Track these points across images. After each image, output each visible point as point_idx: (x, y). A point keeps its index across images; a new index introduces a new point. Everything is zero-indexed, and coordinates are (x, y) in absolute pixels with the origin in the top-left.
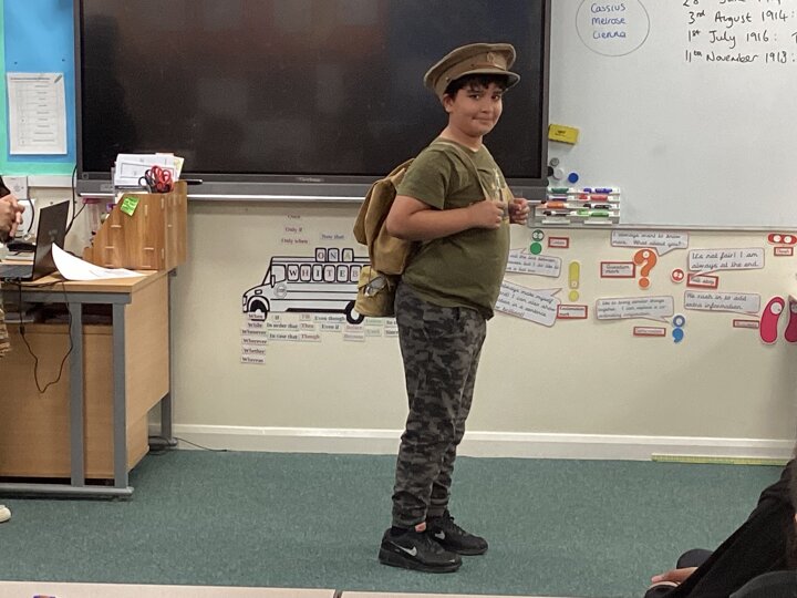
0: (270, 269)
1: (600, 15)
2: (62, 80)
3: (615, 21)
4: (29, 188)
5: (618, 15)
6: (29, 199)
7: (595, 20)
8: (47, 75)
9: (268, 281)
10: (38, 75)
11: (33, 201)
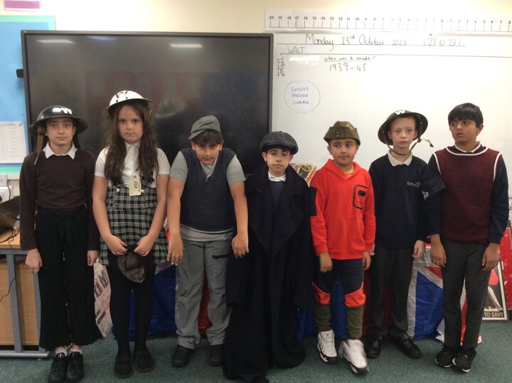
1: (296, 92)
2: (22, 125)
3: (303, 96)
4: (8, 181)
5: (305, 92)
6: (8, 186)
7: (294, 95)
8: (14, 123)
10: (9, 123)
11: (10, 187)
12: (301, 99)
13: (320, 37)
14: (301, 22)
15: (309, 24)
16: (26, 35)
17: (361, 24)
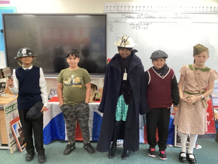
0: (51, 91)
2: (4, 52)
8: (1, 52)
9: (50, 94)
14: (120, 8)
15: (123, 9)
16: (4, 15)
17: (145, 9)
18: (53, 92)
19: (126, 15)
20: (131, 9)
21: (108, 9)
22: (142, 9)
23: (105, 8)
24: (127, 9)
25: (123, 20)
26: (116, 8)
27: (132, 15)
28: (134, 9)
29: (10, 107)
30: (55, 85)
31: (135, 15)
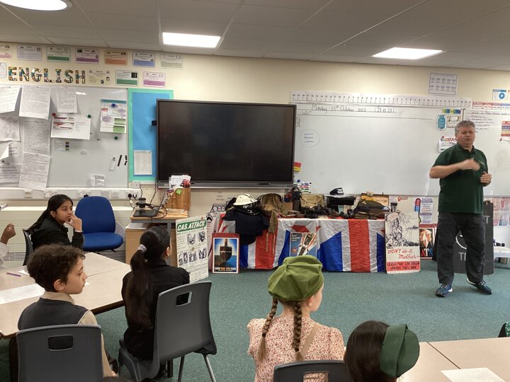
0: (213, 208)
1: (307, 136)
2: (151, 153)
4: (140, 185)
5: (311, 136)
8: (146, 151)
9: (212, 211)
10: (143, 151)
12: (310, 140)
13: (320, 106)
14: (310, 98)
15: (314, 99)
16: (159, 102)
17: (341, 99)
18: (215, 209)
19: (318, 106)
20: (323, 99)
21: (296, 97)
22: (337, 99)
23: (292, 96)
24: (319, 99)
25: (313, 113)
26: (305, 96)
27: (324, 107)
28: (328, 99)
29: (185, 224)
30: (219, 198)
31: (329, 108)
